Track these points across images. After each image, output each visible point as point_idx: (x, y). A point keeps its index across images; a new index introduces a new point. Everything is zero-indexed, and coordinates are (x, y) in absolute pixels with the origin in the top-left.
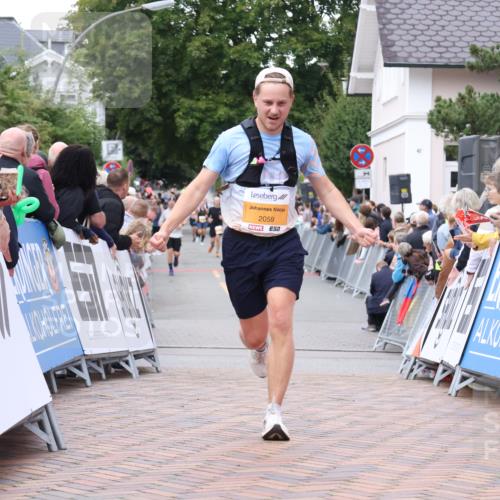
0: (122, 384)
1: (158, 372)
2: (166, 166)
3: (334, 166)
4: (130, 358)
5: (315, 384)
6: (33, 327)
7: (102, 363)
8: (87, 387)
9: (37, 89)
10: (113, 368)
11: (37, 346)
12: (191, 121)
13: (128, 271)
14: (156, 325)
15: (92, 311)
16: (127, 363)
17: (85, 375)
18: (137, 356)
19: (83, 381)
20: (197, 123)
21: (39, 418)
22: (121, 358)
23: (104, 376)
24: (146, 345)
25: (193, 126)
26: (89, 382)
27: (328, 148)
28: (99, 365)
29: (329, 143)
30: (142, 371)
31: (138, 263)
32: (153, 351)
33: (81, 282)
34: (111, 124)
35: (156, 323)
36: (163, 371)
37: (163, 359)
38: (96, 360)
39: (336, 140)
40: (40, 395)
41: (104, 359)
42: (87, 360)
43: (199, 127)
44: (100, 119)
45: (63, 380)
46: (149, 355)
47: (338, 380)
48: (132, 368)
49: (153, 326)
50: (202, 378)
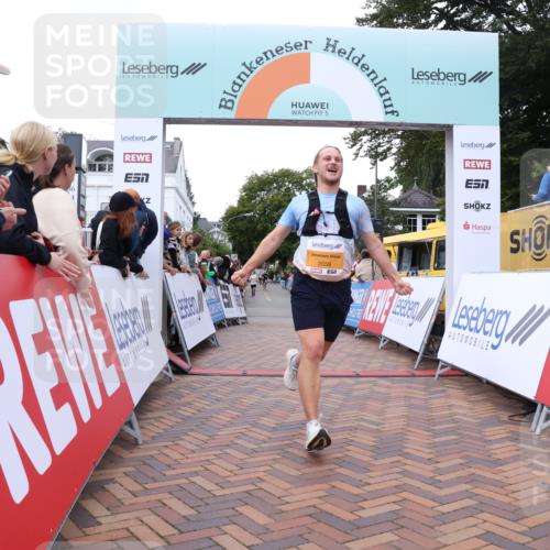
0: (237, 327)
4: (239, 319)
6: (211, 310)
7: (231, 321)
8: (226, 328)
9: (212, 239)
10: (234, 322)
11: (212, 315)
13: (239, 293)
15: (228, 305)
16: (238, 321)
17: (226, 324)
18: (241, 319)
19: (225, 326)
21: (212, 337)
22: (236, 319)
23: (231, 325)
24: (244, 315)
26: (227, 326)
30: (243, 323)
31: (242, 291)
33: (224, 296)
34: (234, 249)
35: (247, 309)
36: (249, 323)
37: (249, 320)
38: (229, 320)
40: (213, 330)
41: (231, 319)
42: (226, 320)
44: (231, 248)
45: (219, 325)
46: (245, 318)
48: (240, 322)
50: (262, 325)
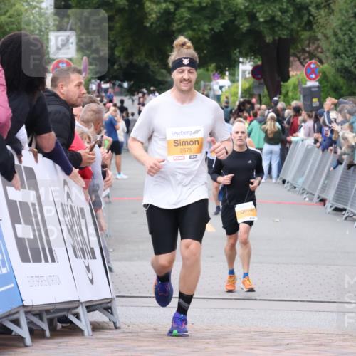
1: (116, 328)
2: (131, 65)
3: (347, 64)
4: (81, 310)
5: (316, 345)
7: (45, 317)
8: (26, 346)
12: (164, 5)
14: (114, 268)
16: (77, 316)
17: (24, 331)
18: (91, 307)
19: (21, 339)
20: (172, 7)
22: (69, 310)
23: (48, 333)
25: (167, 12)
26: (28, 341)
27: (339, 41)
28: (41, 319)
29: (340, 35)
30: (96, 327)
32: (111, 300)
35: (114, 265)
36: (123, 327)
38: (39, 313)
39: (350, 30)
41: (48, 312)
42: (26, 313)
43: (174, 14)
44: (48, 4)
46: (106, 307)
47: (346, 340)
48: (84, 323)
49: (111, 269)
